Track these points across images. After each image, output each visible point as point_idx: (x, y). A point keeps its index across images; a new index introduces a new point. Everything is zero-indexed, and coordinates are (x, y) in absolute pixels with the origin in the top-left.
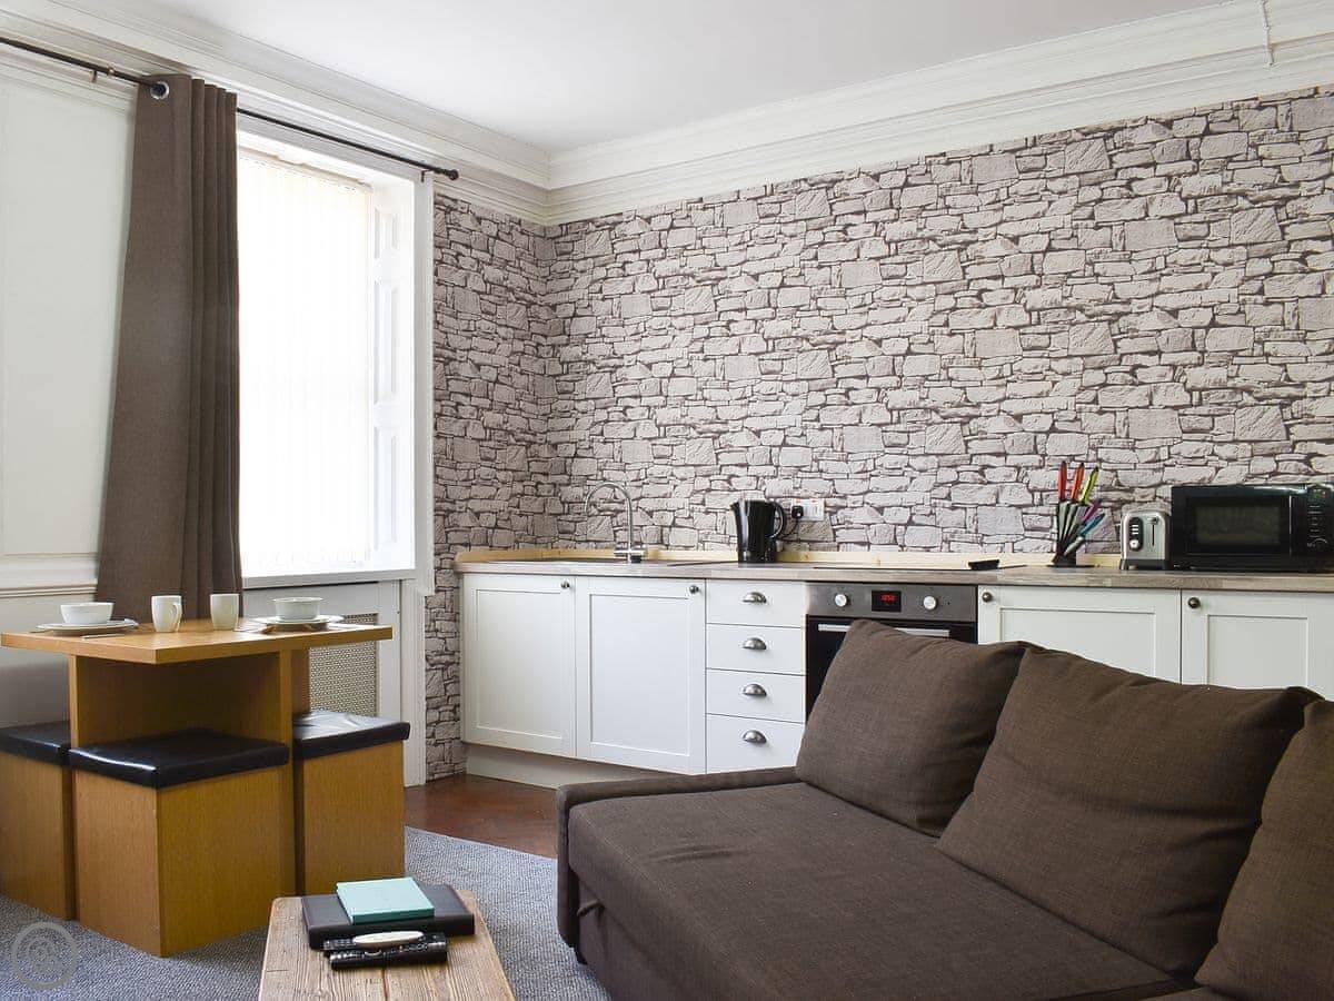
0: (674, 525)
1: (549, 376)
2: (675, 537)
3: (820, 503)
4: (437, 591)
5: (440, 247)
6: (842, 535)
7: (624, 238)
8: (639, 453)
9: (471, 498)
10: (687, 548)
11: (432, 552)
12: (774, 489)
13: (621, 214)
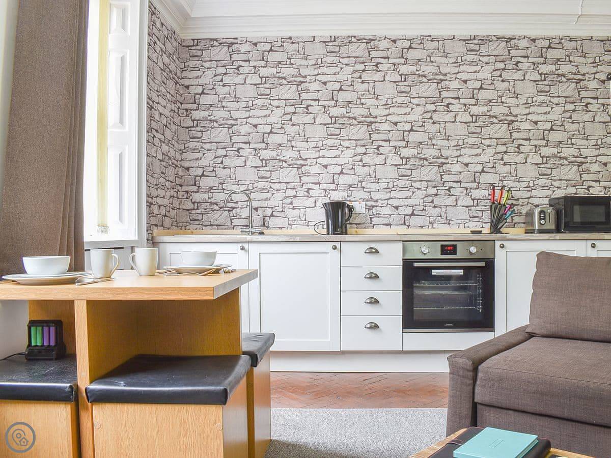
1: (183, 127)
5: (150, 35)
6: (375, 220)
7: (238, 52)
9: (158, 196)
11: (146, 229)
13: (236, 39)
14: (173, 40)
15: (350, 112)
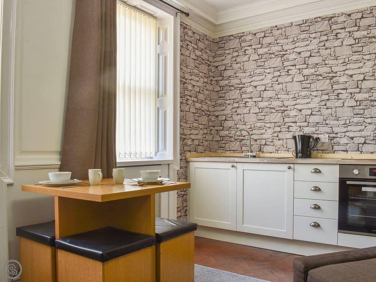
0: (266, 144)
1: (215, 91)
2: (266, 149)
3: (327, 136)
4: (181, 168)
5: (182, 41)
6: (336, 148)
7: (245, 41)
8: (251, 119)
9: (191, 134)
10: (271, 153)
11: (179, 154)
12: (307, 131)
13: (244, 33)
14: (205, 40)
15: (317, 71)
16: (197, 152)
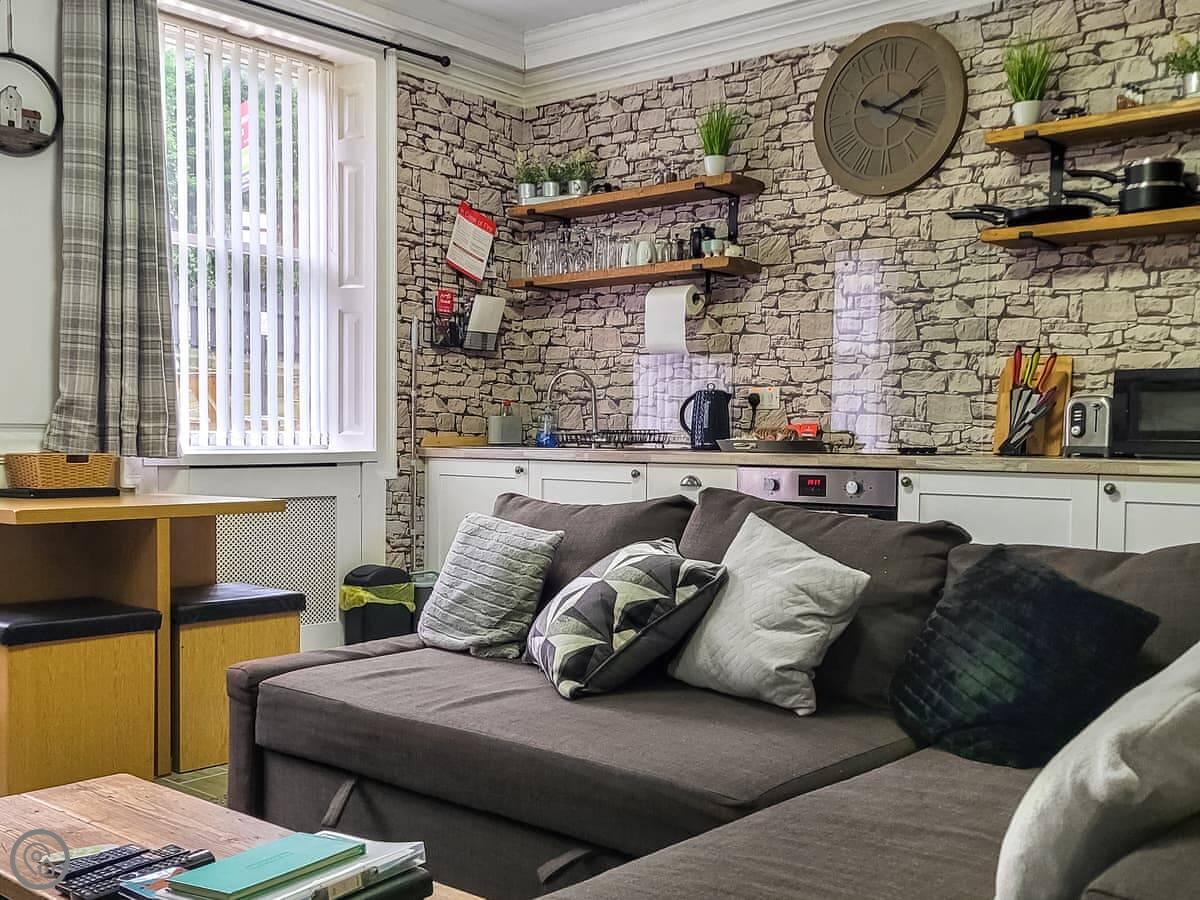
0: (638, 413)
3: (777, 390)
4: (400, 474)
5: (405, 129)
7: (596, 120)
8: (608, 341)
9: (438, 384)
11: (395, 435)
12: (733, 377)
13: (594, 96)
14: (491, 119)
15: (761, 211)
16: (460, 433)
